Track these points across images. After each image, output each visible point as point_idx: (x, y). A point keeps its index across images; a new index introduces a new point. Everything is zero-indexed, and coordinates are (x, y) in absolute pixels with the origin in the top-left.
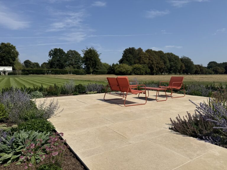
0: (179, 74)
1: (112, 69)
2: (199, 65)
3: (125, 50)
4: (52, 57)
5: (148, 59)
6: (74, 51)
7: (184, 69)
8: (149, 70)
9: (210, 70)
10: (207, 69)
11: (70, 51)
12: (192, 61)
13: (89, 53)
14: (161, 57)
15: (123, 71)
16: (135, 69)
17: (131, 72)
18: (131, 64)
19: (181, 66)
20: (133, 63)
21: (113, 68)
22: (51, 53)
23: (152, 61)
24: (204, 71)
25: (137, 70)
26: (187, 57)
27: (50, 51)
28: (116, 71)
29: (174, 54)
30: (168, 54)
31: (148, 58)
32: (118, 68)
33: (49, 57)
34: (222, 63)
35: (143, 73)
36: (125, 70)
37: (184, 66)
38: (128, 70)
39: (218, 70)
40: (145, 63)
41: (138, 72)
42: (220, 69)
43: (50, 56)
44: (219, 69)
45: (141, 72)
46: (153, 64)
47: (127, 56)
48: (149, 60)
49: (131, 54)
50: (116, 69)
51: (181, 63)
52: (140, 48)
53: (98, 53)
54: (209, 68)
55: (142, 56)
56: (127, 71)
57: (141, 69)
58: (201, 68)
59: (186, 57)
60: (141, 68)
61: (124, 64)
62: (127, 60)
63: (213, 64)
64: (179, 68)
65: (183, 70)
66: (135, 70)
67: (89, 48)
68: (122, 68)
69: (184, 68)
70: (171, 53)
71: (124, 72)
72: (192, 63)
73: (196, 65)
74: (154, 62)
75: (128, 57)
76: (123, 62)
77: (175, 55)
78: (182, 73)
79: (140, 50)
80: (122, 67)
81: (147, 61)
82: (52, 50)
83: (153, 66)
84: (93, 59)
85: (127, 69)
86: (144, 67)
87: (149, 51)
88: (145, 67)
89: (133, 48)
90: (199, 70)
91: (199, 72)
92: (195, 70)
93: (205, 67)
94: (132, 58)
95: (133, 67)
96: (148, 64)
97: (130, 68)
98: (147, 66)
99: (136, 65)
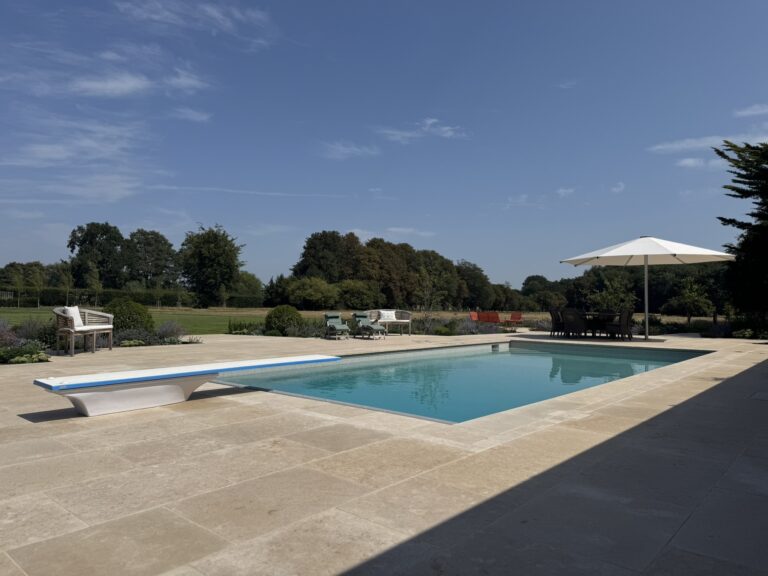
0: (454, 310)
1: (277, 292)
2: (501, 286)
3: (312, 235)
4: (77, 249)
5: (378, 266)
6: (153, 233)
7: (467, 296)
8: (382, 298)
9: (530, 300)
10: (522, 297)
11: (141, 232)
12: (485, 273)
13: (209, 242)
14: (409, 262)
15: (314, 298)
16: (346, 292)
17: (336, 302)
18: (331, 280)
19: (460, 288)
20: (337, 274)
21: (280, 290)
22: (79, 238)
23: (389, 273)
24: (516, 303)
25: (353, 295)
26: (472, 262)
27: (74, 231)
28: (292, 298)
29: (441, 254)
30: (425, 253)
31: (378, 262)
32: (299, 288)
33: (70, 249)
34: (559, 280)
35: (367, 305)
36: (319, 296)
37: (465, 286)
38: (330, 294)
39: (549, 300)
40: (370, 278)
41: (355, 301)
42: (554, 297)
43: (73, 248)
44: (551, 298)
45: (365, 302)
46: (391, 280)
47: (320, 254)
48: (381, 268)
49: (330, 250)
50: (293, 291)
51: (458, 278)
52: (352, 234)
53: (237, 243)
54: (528, 295)
55: (362, 257)
56: (327, 299)
57: (363, 294)
58: (509, 295)
59: (469, 263)
60: (365, 291)
61: (312, 278)
62: (320, 267)
63: (536, 282)
64: (454, 294)
65: (465, 299)
66: (348, 296)
67: (207, 229)
68: (310, 291)
69: (466, 294)
70: (433, 252)
71: (317, 301)
72: (484, 280)
73: (494, 285)
74: (394, 276)
75: (323, 258)
76: (309, 271)
77: (442, 257)
78: (460, 305)
79: (352, 238)
80: (311, 287)
81: (375, 272)
82: (80, 229)
83: (391, 285)
84: (222, 262)
85: (325, 294)
86: (370, 289)
87: (376, 244)
88: (373, 288)
89: (334, 232)
90: (504, 300)
91: (502, 305)
92: (493, 298)
93: (517, 291)
94: (332, 262)
95: (340, 287)
96: (379, 281)
97: (333, 290)
98: (376, 286)
99: (349, 283)
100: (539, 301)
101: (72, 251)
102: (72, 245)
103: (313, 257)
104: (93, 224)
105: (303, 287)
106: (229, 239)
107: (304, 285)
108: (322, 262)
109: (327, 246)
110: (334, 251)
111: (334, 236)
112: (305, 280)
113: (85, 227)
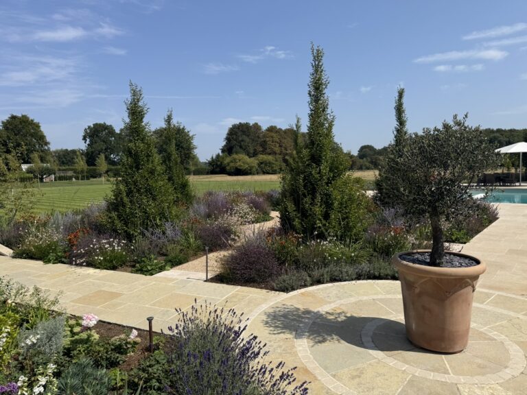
1: (217, 165)
3: (233, 126)
4: (88, 140)
5: (278, 145)
15: (243, 168)
16: (262, 163)
17: (257, 170)
18: (250, 156)
20: (252, 151)
21: (219, 163)
22: (88, 133)
23: (285, 149)
24: (359, 164)
25: (266, 165)
27: (86, 129)
28: (228, 168)
32: (232, 162)
36: (246, 166)
38: (252, 165)
39: (378, 161)
40: (275, 153)
41: (268, 168)
43: (86, 140)
47: (240, 139)
48: (280, 146)
49: (246, 135)
50: (228, 164)
52: (256, 124)
53: (191, 134)
54: (363, 158)
55: (267, 139)
56: (251, 168)
57: (273, 163)
61: (239, 155)
62: (241, 147)
63: (368, 150)
66: (263, 165)
68: (239, 163)
71: (245, 169)
75: (242, 141)
76: (234, 150)
79: (257, 126)
80: (240, 160)
81: (277, 149)
82: (89, 127)
83: (287, 157)
86: (276, 160)
88: (278, 159)
93: (356, 156)
94: (248, 143)
95: (258, 159)
96: (280, 154)
97: (253, 162)
98: (280, 157)
99: (262, 157)
100: (372, 162)
101: (85, 142)
102: (84, 138)
103: (236, 140)
104: (97, 124)
105: (234, 161)
106: (186, 131)
107: (235, 159)
108: (242, 143)
109: (244, 132)
110: (248, 136)
111: (247, 125)
112: (235, 156)
113: (92, 126)
